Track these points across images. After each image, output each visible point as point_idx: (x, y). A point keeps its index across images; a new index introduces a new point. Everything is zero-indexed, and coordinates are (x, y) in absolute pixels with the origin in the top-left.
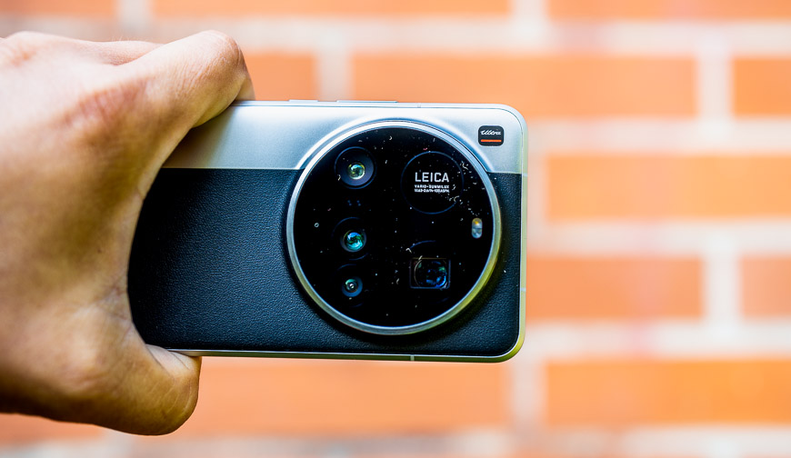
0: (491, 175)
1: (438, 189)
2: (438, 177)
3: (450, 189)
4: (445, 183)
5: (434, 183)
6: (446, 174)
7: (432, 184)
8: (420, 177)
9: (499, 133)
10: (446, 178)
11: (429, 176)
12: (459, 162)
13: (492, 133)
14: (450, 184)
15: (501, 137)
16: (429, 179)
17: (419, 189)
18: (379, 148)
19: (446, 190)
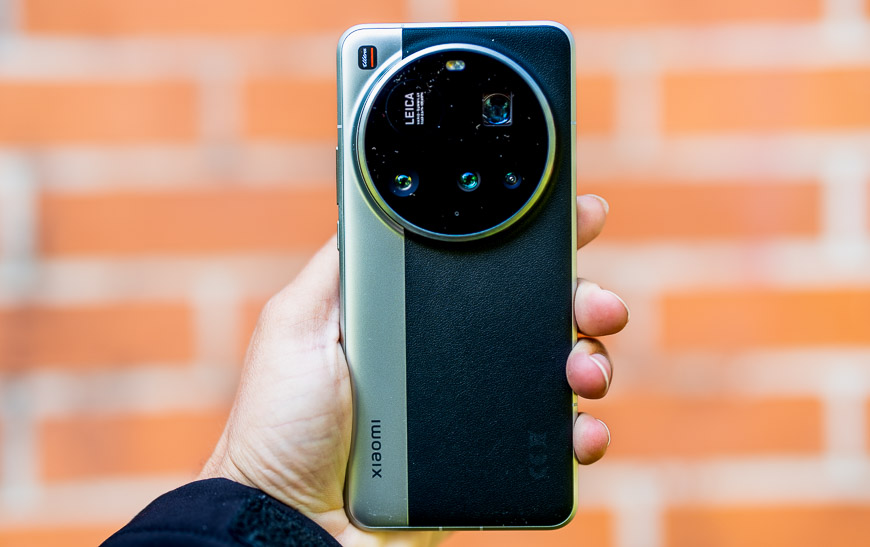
0: (405, 56)
1: (421, 102)
2: (409, 103)
3: (420, 92)
4: (415, 97)
5: (415, 107)
6: (407, 96)
7: (415, 108)
8: (410, 120)
9: (365, 50)
10: (410, 96)
11: (408, 111)
12: (395, 84)
13: (365, 56)
14: (415, 92)
15: (369, 48)
16: (411, 111)
17: (421, 120)
18: (384, 159)
19: (421, 96)
